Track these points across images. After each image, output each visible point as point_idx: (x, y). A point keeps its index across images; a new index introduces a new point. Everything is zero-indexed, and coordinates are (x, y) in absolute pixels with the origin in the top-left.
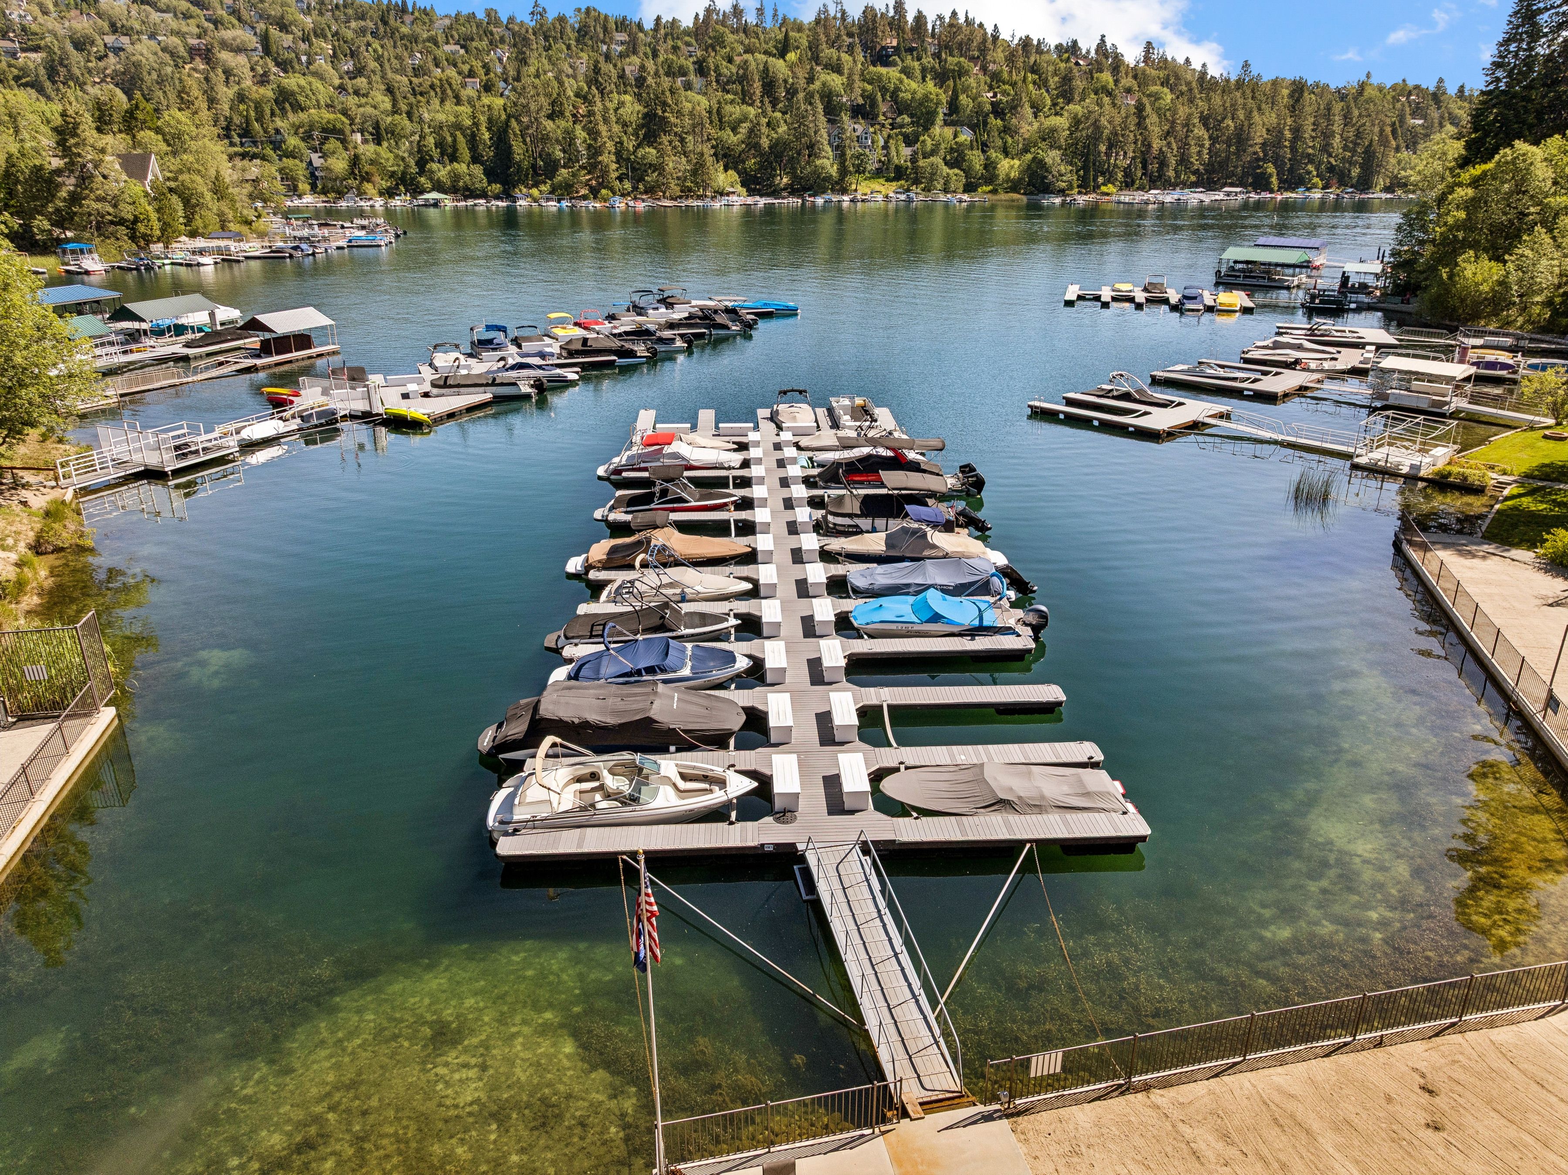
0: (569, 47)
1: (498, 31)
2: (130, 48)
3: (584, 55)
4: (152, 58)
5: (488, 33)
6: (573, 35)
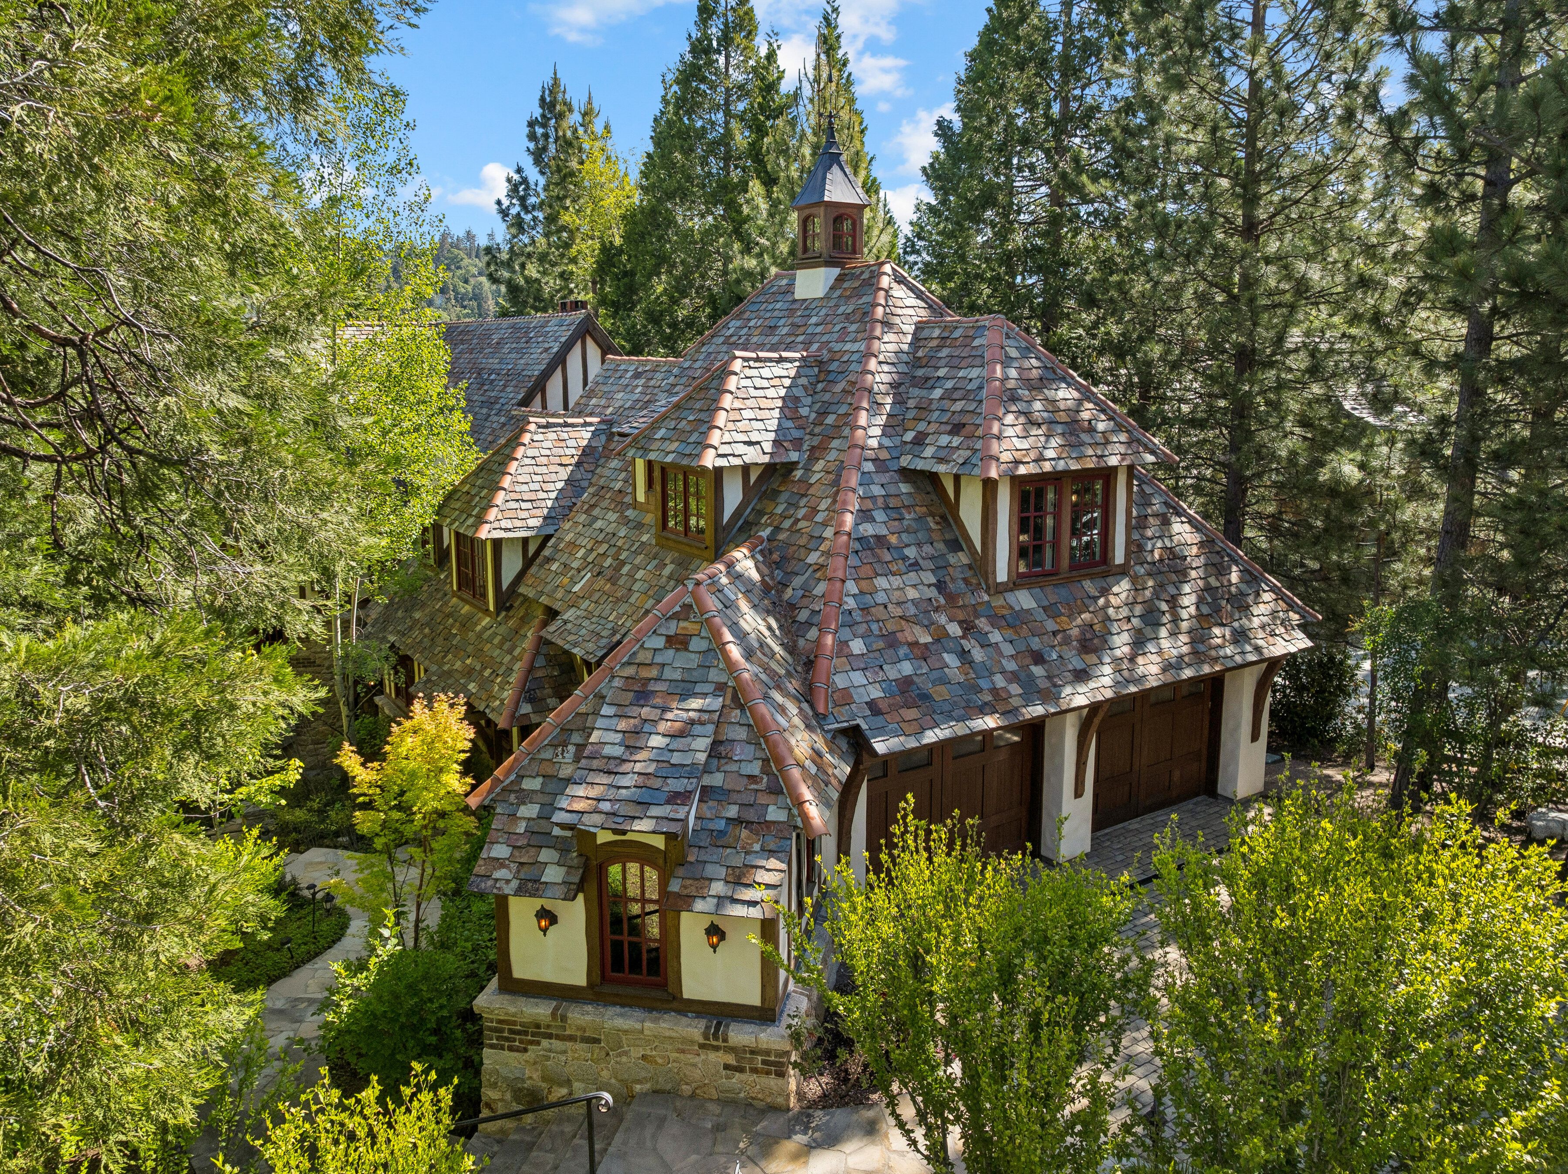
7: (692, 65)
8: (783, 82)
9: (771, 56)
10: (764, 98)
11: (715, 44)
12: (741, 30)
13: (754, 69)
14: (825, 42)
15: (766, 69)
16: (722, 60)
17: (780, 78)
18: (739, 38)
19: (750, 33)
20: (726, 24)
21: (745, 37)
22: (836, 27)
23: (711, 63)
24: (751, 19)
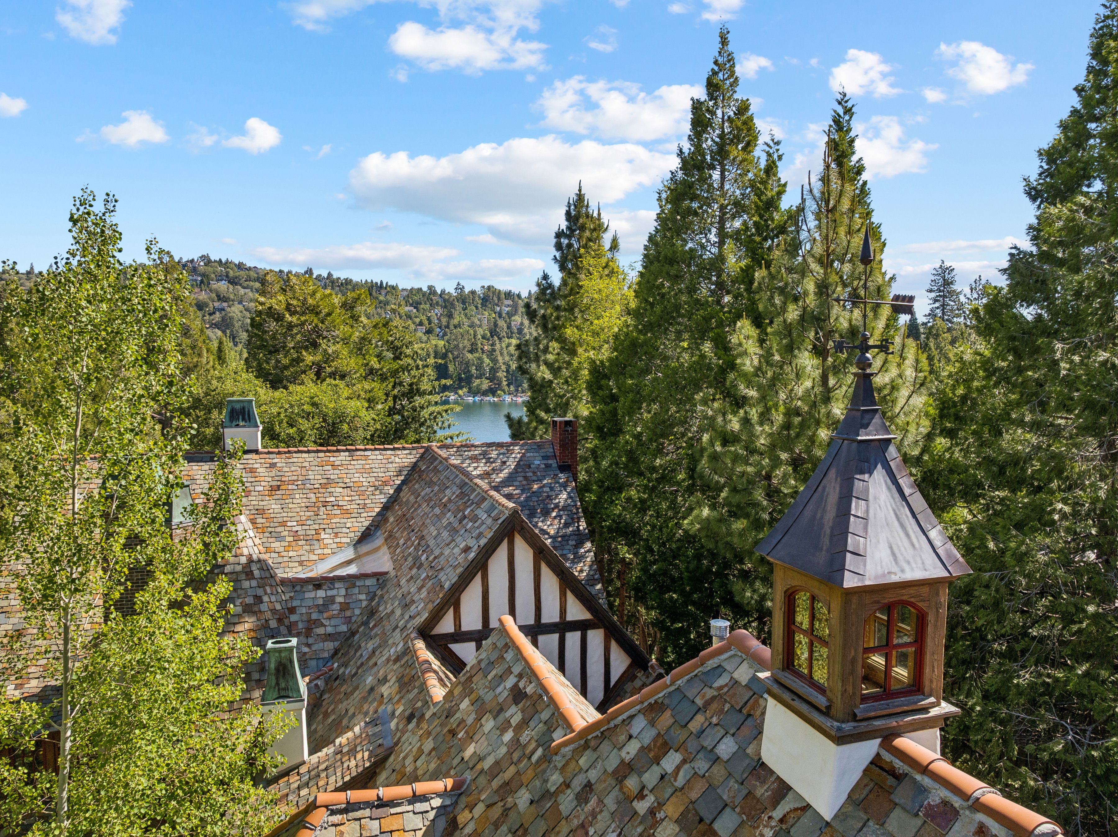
0: (477, 307)
1: (435, 299)
2: (228, 309)
3: (486, 313)
4: (239, 314)
5: (429, 299)
6: (480, 302)
7: (684, 182)
8: (784, 197)
9: (771, 169)
10: (761, 216)
11: (708, 158)
12: (739, 142)
13: (752, 184)
14: (836, 149)
15: (764, 182)
16: (716, 175)
17: (780, 194)
18: (735, 151)
19: (748, 144)
20: (722, 136)
21: (744, 149)
22: (849, 130)
23: (704, 180)
24: (749, 130)
